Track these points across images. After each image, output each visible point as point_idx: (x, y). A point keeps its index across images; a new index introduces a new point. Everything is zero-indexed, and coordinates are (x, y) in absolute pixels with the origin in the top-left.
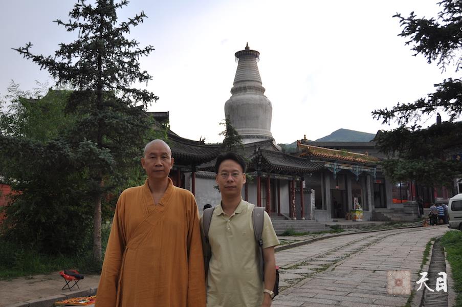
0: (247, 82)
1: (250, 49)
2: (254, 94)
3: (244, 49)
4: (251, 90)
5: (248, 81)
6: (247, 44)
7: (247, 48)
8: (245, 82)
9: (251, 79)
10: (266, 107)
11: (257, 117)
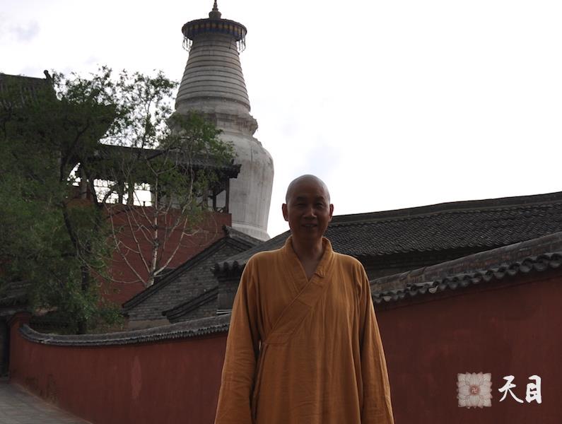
0: (218, 102)
1: (222, 17)
2: (236, 134)
3: (207, 17)
4: (227, 124)
5: (221, 98)
6: (215, 5)
7: (215, 13)
8: (212, 102)
9: (228, 95)
10: (264, 170)
11: (244, 194)
